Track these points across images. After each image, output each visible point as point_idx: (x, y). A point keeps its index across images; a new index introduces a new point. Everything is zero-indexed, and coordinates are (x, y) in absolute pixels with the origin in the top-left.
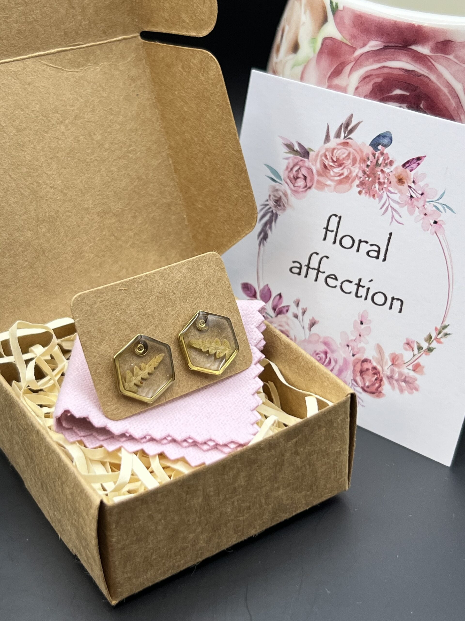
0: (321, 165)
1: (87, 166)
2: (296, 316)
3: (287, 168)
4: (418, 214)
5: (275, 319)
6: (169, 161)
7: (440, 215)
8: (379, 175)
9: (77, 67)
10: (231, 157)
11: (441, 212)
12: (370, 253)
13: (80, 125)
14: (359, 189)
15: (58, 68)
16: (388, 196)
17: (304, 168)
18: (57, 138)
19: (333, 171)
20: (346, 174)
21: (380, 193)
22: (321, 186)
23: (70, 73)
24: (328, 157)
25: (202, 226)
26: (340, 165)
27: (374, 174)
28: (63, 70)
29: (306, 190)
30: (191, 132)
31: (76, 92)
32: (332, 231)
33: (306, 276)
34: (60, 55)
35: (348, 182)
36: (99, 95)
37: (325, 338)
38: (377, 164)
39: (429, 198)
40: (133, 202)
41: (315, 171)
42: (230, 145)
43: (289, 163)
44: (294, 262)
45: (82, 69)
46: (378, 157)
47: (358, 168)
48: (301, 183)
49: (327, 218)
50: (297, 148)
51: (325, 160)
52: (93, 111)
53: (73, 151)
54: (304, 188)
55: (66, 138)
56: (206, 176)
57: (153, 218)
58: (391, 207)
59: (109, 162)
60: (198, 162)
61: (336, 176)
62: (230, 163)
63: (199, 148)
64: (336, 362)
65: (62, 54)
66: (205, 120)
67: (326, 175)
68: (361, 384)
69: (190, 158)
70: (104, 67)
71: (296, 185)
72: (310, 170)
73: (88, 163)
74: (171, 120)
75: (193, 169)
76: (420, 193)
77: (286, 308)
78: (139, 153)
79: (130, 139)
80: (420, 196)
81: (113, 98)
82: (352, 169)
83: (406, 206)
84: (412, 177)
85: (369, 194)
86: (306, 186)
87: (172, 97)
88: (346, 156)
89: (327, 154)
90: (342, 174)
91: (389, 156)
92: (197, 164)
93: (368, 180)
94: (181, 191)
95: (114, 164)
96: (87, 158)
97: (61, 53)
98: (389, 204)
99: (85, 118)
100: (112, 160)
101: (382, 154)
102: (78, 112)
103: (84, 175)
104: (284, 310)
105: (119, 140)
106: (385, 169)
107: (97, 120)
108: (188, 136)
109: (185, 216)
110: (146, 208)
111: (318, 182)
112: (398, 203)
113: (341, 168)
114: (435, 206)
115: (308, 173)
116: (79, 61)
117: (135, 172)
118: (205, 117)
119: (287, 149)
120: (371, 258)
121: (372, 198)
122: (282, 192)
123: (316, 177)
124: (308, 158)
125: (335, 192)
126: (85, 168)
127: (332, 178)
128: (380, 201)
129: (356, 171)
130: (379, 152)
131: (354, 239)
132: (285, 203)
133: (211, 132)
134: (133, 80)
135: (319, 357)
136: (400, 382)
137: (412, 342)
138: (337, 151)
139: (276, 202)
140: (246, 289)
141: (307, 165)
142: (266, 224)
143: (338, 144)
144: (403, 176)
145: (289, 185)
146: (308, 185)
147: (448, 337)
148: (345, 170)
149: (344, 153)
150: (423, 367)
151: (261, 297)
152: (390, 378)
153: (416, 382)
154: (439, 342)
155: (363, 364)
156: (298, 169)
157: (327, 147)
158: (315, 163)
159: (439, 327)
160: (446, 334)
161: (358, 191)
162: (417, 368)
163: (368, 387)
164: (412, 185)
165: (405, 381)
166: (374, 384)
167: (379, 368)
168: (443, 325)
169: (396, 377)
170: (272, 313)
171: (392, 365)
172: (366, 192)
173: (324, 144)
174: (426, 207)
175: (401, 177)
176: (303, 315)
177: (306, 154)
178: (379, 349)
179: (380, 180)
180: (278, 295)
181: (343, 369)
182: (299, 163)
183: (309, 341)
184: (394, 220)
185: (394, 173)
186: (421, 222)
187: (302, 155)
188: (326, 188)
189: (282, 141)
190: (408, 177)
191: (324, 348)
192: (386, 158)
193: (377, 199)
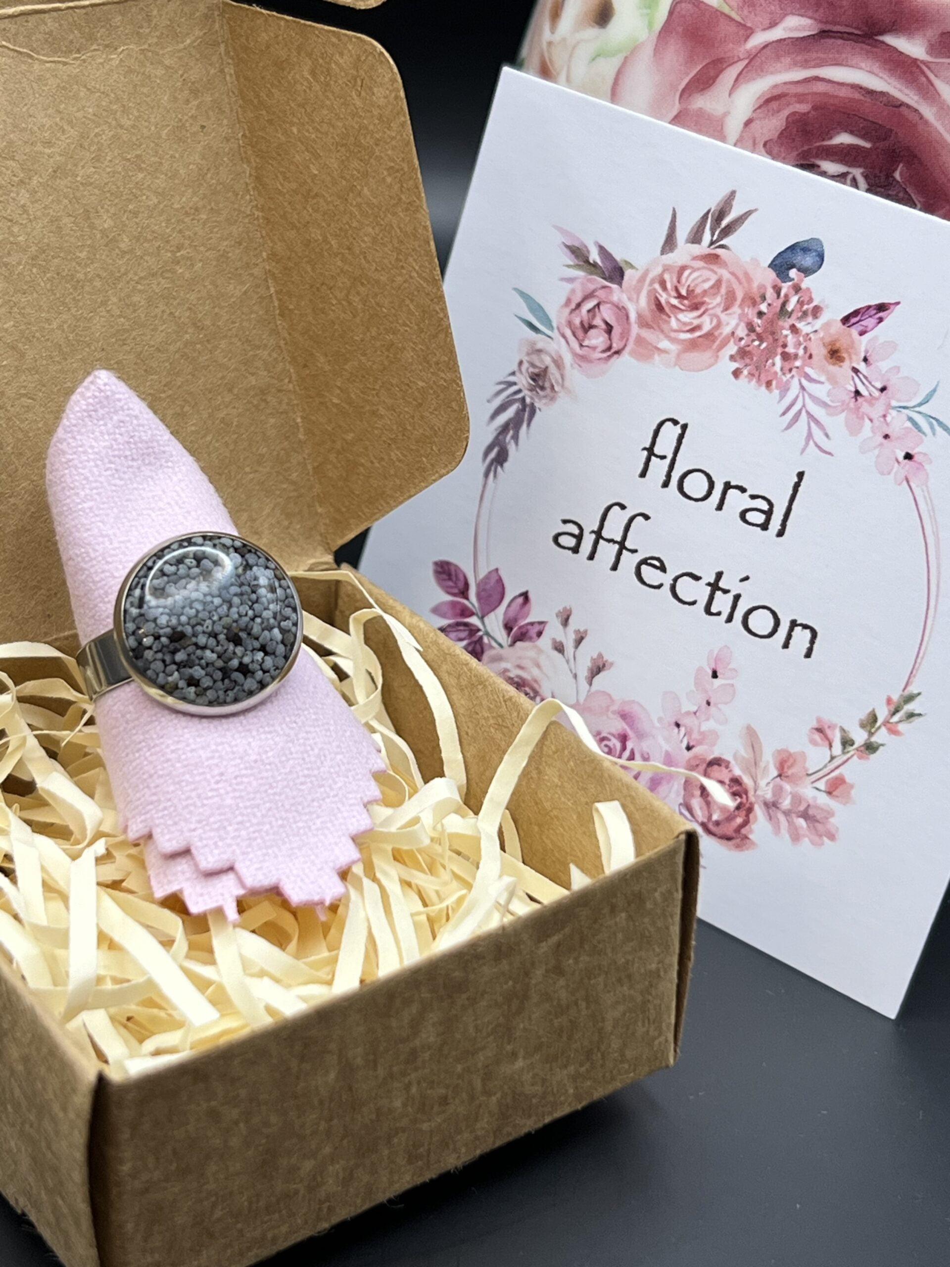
0: (648, 303)
1: (75, 289)
2: (560, 648)
3: (568, 301)
4: (870, 434)
5: (507, 652)
6: (268, 288)
7: (922, 442)
8: (786, 336)
9: (65, 52)
10: (416, 293)
11: (924, 434)
12: (750, 516)
13: (65, 190)
14: (735, 365)
15: (20, 53)
16: (802, 388)
17: (609, 306)
18: (11, 221)
19: (678, 320)
20: (707, 327)
21: (784, 379)
22: (646, 350)
23: (48, 65)
24: (669, 286)
25: (338, 445)
26: (695, 307)
27: (773, 334)
28: (31, 57)
29: (610, 357)
30: (324, 224)
31: (60, 112)
32: (663, 457)
33: (591, 557)
34: (27, 21)
35: (710, 347)
36: (114, 123)
37: (623, 702)
38: (783, 311)
39: (896, 400)
40: (179, 381)
41: (633, 316)
42: (414, 264)
43: (573, 291)
44: (566, 522)
45: (75, 59)
46: (786, 295)
47: (736, 316)
48: (597, 339)
49: (654, 427)
50: (595, 256)
51: (660, 290)
52: (97, 159)
53: (44, 252)
54: (604, 351)
55: (30, 221)
56: (353, 331)
57: (223, 420)
58: (807, 412)
59: (128, 282)
60: (336, 297)
61: (683, 332)
62: (412, 307)
63: (339, 263)
65: (33, 19)
66: (359, 200)
67: (659, 327)
68: (701, 817)
69: (318, 285)
70: (128, 55)
71: (586, 343)
72: (622, 311)
73: (78, 281)
74: (280, 193)
75: (323, 311)
76: (879, 385)
77: (537, 628)
78: (200, 265)
79: (180, 231)
80: (877, 394)
81: (145, 131)
82: (723, 317)
83: (843, 416)
84: (863, 347)
85: (759, 380)
86: (609, 348)
87: (283, 139)
88: (712, 288)
89: (667, 277)
90: (699, 327)
91: (813, 295)
92: (334, 302)
93: (759, 346)
94: (294, 360)
95: (139, 287)
96: (77, 272)
97: (30, 18)
98: (804, 405)
99: (77, 176)
100: (136, 278)
101: (797, 289)
102: (63, 159)
103: (69, 309)
104: (533, 632)
105: (153, 232)
106: (798, 325)
107: (106, 181)
108: (316, 234)
109: (299, 420)
110: (210, 396)
111: (640, 340)
112: (824, 405)
113: (696, 313)
114: (910, 419)
115: (617, 319)
116: (71, 37)
117: (190, 309)
118: (359, 194)
119: (573, 256)
120: (751, 527)
121: (764, 388)
122: (552, 358)
123: (635, 329)
124: (620, 284)
125: (677, 368)
126: (72, 294)
127: (673, 335)
128: (781, 398)
129: (733, 322)
130: (790, 284)
131: (714, 479)
132: (557, 383)
133: (370, 230)
134: (195, 92)
135: (607, 746)
136: (794, 815)
137: (829, 727)
138: (690, 274)
139: (533, 380)
140: (445, 576)
141: (615, 298)
142: (505, 428)
143: (695, 258)
144: (842, 344)
145: (567, 342)
146: (616, 346)
147: (916, 721)
148: (706, 319)
149: (708, 280)
150: (852, 787)
151: (479, 597)
152: (771, 806)
153: (832, 820)
154: (893, 731)
155: (709, 769)
156: (594, 307)
157: (669, 262)
158: (635, 296)
159: (895, 697)
160: (911, 715)
161: (733, 369)
162: (836, 787)
163: (717, 824)
164: (862, 366)
165: (806, 815)
166: (731, 818)
167: (747, 781)
168: (905, 693)
169: (786, 804)
170: (502, 637)
171: (779, 776)
172: (751, 375)
173: (662, 253)
174: (889, 418)
175: (837, 346)
176: (576, 647)
177: (616, 273)
178: (752, 737)
179: (787, 349)
180: (521, 595)
181: (661, 779)
182: (597, 293)
183: (585, 709)
184: (811, 443)
185: (822, 334)
186: (876, 452)
187: (607, 275)
188: (656, 357)
189: (562, 239)
190: (853, 345)
191: (620, 726)
192: (806, 299)
193: (776, 393)
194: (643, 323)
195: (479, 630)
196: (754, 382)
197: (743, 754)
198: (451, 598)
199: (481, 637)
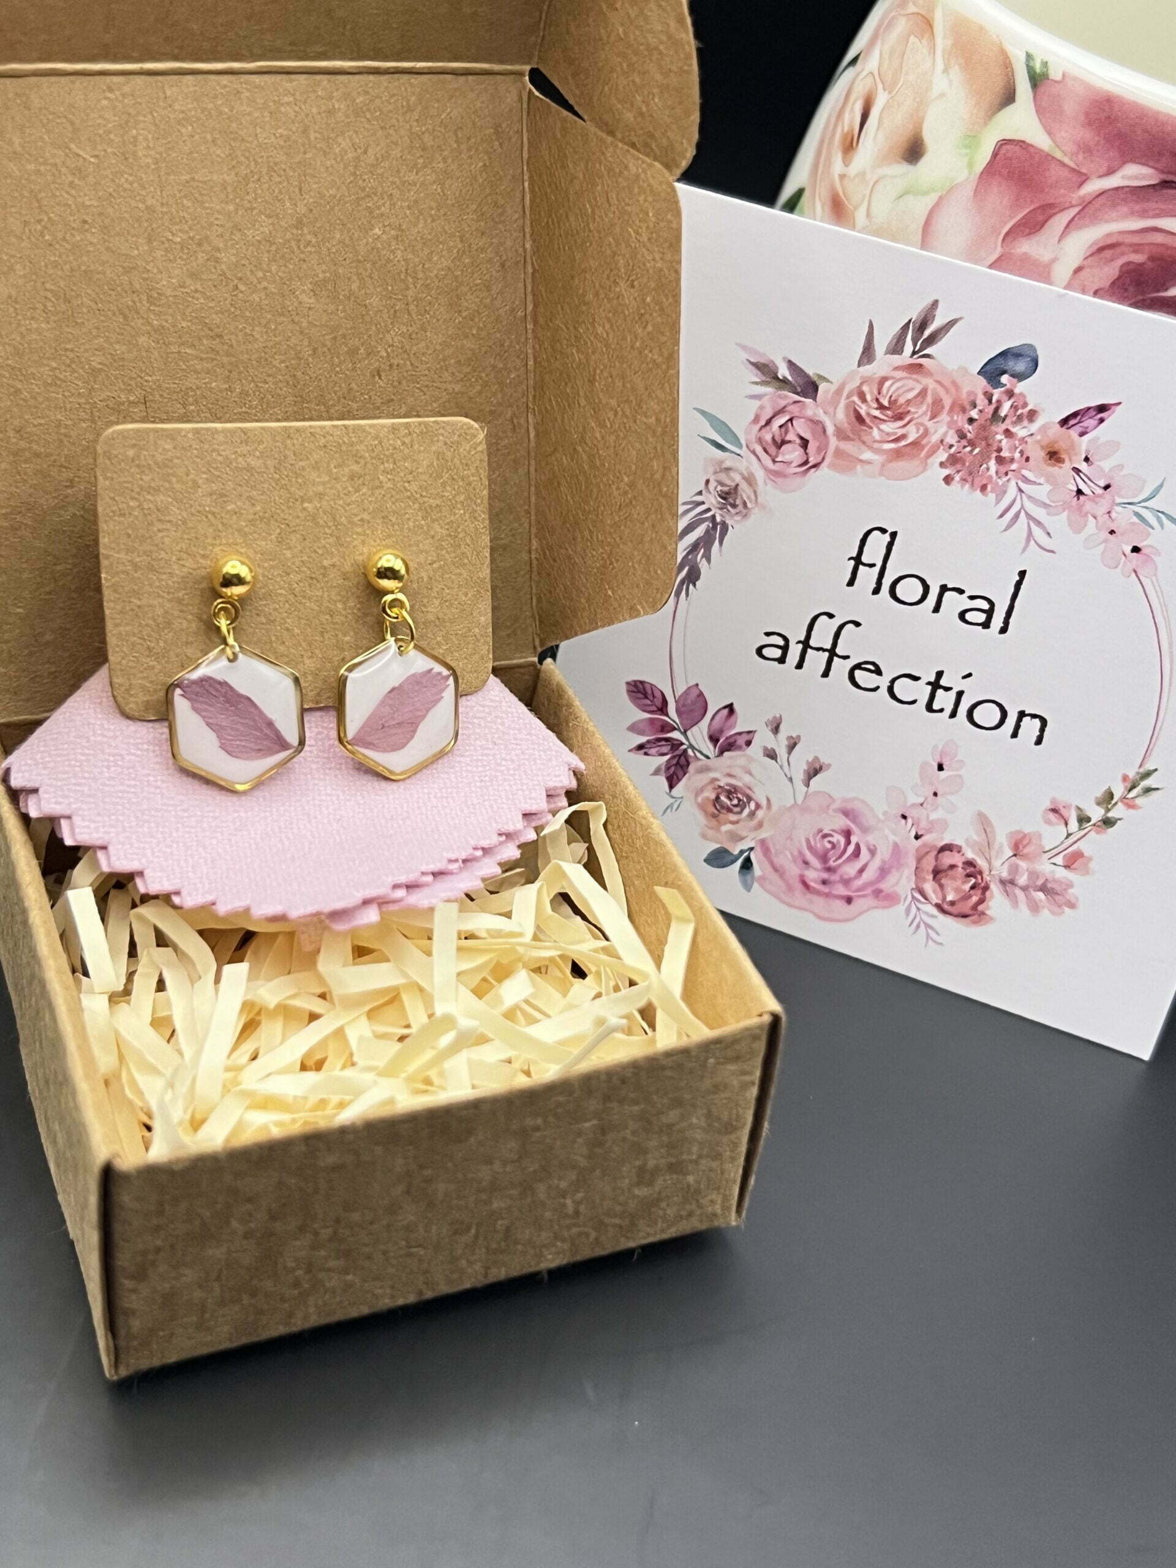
0: (847, 415)
2: (772, 755)
3: (756, 419)
4: (1094, 531)
5: (714, 762)
7: (1148, 535)
8: (1000, 441)
11: (1153, 528)
12: (969, 616)
14: (946, 472)
16: (1021, 490)
17: (802, 420)
19: (879, 429)
20: (912, 437)
21: (1000, 482)
22: (846, 462)
24: (869, 397)
26: (899, 417)
27: (986, 439)
29: (807, 471)
32: (872, 565)
33: (799, 666)
35: (918, 455)
37: (844, 800)
38: (995, 416)
39: (1121, 496)
41: (830, 429)
43: (761, 408)
44: (768, 634)
46: (999, 402)
47: (945, 424)
48: (792, 454)
49: (861, 536)
50: (783, 372)
51: (859, 403)
54: (799, 466)
58: (1027, 514)
61: (887, 442)
64: (873, 852)
67: (861, 439)
68: (934, 898)
71: (780, 459)
72: (818, 426)
76: (1102, 483)
77: (746, 737)
80: (1099, 491)
82: (930, 424)
83: (1066, 513)
84: (1084, 447)
85: (972, 484)
86: (806, 462)
88: (916, 397)
89: (865, 388)
90: (903, 437)
91: (1028, 400)
93: (971, 451)
98: (1022, 507)
101: (1010, 394)
104: (741, 741)
106: (1013, 430)
111: (838, 453)
112: (1045, 505)
113: (900, 423)
114: (1136, 514)
115: (813, 434)
119: (759, 372)
120: (970, 627)
121: (978, 492)
122: (741, 474)
123: (833, 442)
124: (815, 399)
125: (883, 478)
127: (876, 445)
128: (998, 501)
129: (942, 430)
130: (1002, 389)
131: (929, 583)
132: (749, 498)
135: (830, 842)
136: (1032, 891)
137: (1064, 807)
138: (891, 385)
139: (724, 499)
140: (640, 695)
141: (809, 413)
142: (695, 547)
143: (897, 368)
144: (1062, 445)
145: (759, 459)
146: (812, 460)
147: (1154, 794)
148: (911, 428)
149: (912, 389)
150: (1090, 859)
151: (678, 711)
152: (1007, 883)
153: (1070, 891)
154: (1131, 806)
155: (940, 855)
156: (786, 422)
157: (866, 374)
158: (831, 410)
159: (1132, 774)
160: (1148, 790)
161: (944, 475)
162: (1073, 861)
163: (952, 903)
164: (1083, 466)
165: (1043, 888)
166: (967, 897)
167: (981, 862)
168: (1142, 770)
169: (1022, 880)
170: (708, 748)
171: (1015, 855)
172: (964, 480)
173: (859, 366)
174: (1114, 515)
175: (1056, 448)
176: (789, 753)
177: (809, 387)
178: (984, 822)
179: (1003, 454)
180: (725, 707)
181: (891, 868)
182: (788, 409)
183: (804, 809)
184: (1032, 542)
185: (1039, 437)
186: (1102, 547)
187: (799, 390)
188: (859, 467)
189: (745, 356)
190: (1072, 446)
191: (842, 822)
192: (1021, 404)
193: (992, 497)
195: (683, 744)
196: (967, 486)
197: (975, 837)
198: (648, 716)
199: (685, 751)
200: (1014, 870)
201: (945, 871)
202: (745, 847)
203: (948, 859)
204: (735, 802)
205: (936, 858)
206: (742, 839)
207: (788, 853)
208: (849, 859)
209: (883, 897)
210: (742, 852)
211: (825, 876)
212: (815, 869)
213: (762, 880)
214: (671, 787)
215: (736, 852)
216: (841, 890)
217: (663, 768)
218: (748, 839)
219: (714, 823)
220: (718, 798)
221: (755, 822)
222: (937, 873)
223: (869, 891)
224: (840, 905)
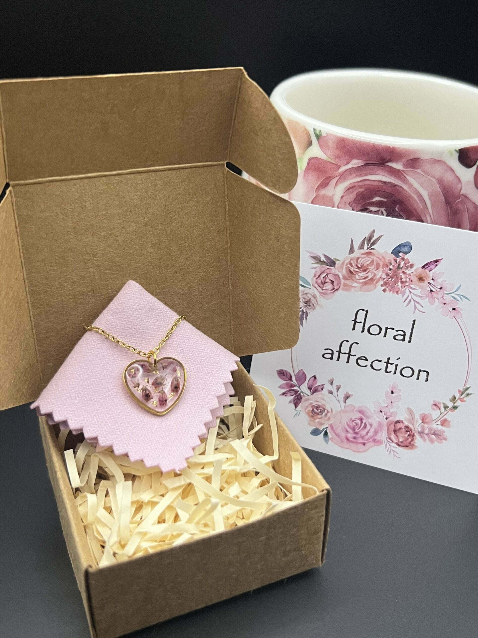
0: (347, 272)
2: (331, 393)
3: (315, 276)
4: (438, 304)
5: (311, 397)
7: (458, 304)
8: (401, 276)
11: (459, 301)
12: (397, 337)
14: (384, 288)
16: (411, 292)
17: (331, 274)
19: (358, 275)
20: (370, 277)
21: (403, 290)
22: (348, 288)
24: (353, 265)
26: (365, 270)
27: (396, 275)
29: (334, 291)
32: (360, 322)
33: (338, 360)
35: (373, 283)
37: (359, 407)
38: (399, 267)
39: (446, 291)
41: (341, 277)
43: (316, 271)
44: (326, 349)
46: (399, 262)
47: (381, 271)
48: (328, 286)
49: (355, 313)
50: (323, 259)
51: (350, 267)
54: (331, 290)
58: (414, 300)
61: (362, 279)
64: (371, 425)
67: (352, 279)
68: (395, 441)
71: (324, 288)
72: (336, 275)
76: (440, 287)
77: (321, 387)
80: (438, 290)
82: (376, 272)
83: (427, 299)
84: (431, 275)
86: (334, 289)
88: (370, 263)
89: (352, 262)
90: (367, 277)
91: (410, 261)
93: (391, 280)
98: (412, 297)
101: (403, 259)
104: (320, 388)
106: (406, 271)
111: (345, 285)
112: (420, 296)
113: (365, 273)
114: (453, 297)
115: (335, 279)
119: (314, 260)
120: (398, 341)
121: (395, 294)
122: (311, 294)
123: (343, 281)
124: (335, 267)
125: (360, 292)
127: (358, 281)
128: (403, 296)
129: (380, 274)
130: (400, 258)
131: (382, 327)
132: (315, 303)
135: (355, 423)
136: (430, 435)
137: (439, 403)
138: (361, 260)
139: (306, 303)
140: (282, 375)
141: (333, 272)
143: (362, 254)
144: (423, 275)
145: (317, 289)
146: (336, 288)
147: (470, 396)
148: (370, 274)
149: (369, 260)
150: (450, 422)
151: (296, 379)
152: (421, 433)
153: (444, 434)
154: (462, 401)
155: (396, 425)
156: (325, 276)
157: (352, 257)
158: (341, 270)
159: (461, 390)
160: (468, 395)
161: (382, 289)
162: (444, 423)
163: (402, 442)
164: (432, 282)
165: (434, 434)
166: (407, 439)
167: (411, 426)
168: (465, 388)
169: (426, 431)
170: (308, 392)
171: (423, 422)
172: (390, 290)
173: (349, 254)
174: (444, 298)
175: (421, 276)
176: (337, 391)
177: (332, 263)
178: (410, 412)
179: (402, 280)
180: (313, 377)
181: (378, 431)
182: (325, 271)
183: (345, 412)
184: (416, 309)
185: (415, 273)
186: (441, 310)
187: (329, 264)
188: (352, 289)
189: (309, 255)
190: (427, 276)
191: (359, 415)
192: (407, 262)
193: (400, 295)
194: (345, 278)
195: (298, 391)
196: (391, 292)
197: (408, 417)
198: (286, 382)
199: (300, 393)
200: (423, 428)
201: (398, 430)
202: (325, 427)
203: (399, 426)
204: (319, 411)
205: (394, 426)
206: (323, 424)
207: (340, 428)
208: (362, 429)
209: (377, 442)
210: (324, 429)
211: (354, 435)
212: (351, 433)
213: (332, 438)
214: (296, 407)
215: (321, 429)
216: (361, 440)
217: (292, 400)
218: (326, 424)
219: (312, 419)
220: (313, 410)
221: (327, 418)
222: (395, 431)
223: (371, 440)
224: (361, 446)
